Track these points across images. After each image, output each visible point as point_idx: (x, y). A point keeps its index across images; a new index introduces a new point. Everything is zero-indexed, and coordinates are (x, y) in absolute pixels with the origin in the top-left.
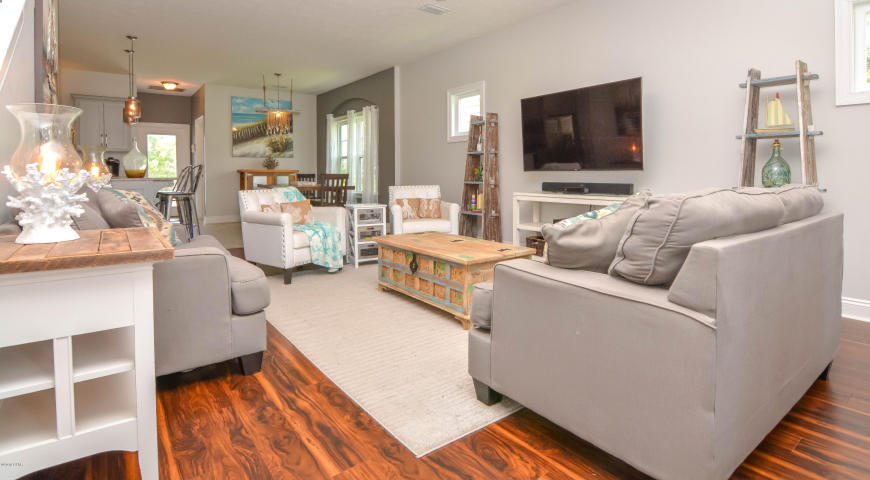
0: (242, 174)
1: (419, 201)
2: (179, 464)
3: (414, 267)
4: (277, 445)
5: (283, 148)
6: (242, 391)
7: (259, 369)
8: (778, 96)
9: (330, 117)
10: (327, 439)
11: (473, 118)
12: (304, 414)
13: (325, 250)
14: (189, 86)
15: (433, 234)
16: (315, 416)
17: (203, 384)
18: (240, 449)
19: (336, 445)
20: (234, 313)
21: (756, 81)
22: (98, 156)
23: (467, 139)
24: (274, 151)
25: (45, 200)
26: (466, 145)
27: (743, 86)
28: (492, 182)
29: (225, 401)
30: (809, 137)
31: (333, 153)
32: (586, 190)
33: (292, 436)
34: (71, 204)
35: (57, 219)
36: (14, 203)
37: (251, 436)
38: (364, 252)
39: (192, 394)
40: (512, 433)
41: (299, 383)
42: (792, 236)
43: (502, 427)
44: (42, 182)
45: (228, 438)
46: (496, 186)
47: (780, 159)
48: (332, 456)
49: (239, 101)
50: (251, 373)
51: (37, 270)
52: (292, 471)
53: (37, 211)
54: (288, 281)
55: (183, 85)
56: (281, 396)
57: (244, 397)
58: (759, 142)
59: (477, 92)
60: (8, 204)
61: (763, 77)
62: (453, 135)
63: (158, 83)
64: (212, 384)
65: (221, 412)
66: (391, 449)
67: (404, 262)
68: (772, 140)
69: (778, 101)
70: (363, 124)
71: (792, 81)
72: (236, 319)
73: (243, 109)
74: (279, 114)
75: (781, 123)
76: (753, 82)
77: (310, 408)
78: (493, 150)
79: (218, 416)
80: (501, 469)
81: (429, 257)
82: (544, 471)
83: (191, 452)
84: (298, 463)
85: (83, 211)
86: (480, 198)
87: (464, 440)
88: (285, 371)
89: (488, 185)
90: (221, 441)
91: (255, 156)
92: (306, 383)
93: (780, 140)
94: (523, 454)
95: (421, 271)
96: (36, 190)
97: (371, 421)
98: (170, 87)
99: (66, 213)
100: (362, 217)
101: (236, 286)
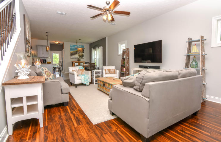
0: (73, 62)
1: (110, 69)
2: (48, 122)
3: (104, 85)
4: (67, 120)
5: (82, 56)
6: (63, 109)
7: (67, 105)
8: (195, 45)
9: (92, 49)
10: (77, 119)
11: (123, 50)
12: (74, 115)
13: (85, 80)
14: (61, 42)
15: (110, 78)
16: (76, 115)
17: (56, 108)
18: (60, 120)
19: (78, 121)
20: (62, 93)
21: (190, 41)
22: (39, 60)
23: (122, 55)
24: (80, 57)
25: (22, 71)
26: (122, 56)
27: (187, 42)
28: (127, 65)
29: (59, 111)
30: (202, 55)
31: (93, 58)
32: (148, 68)
33: (70, 119)
34: (27, 71)
35: (25, 74)
36: (17, 71)
37: (63, 118)
38: (96, 81)
39: (53, 109)
40: (115, 121)
41: (75, 108)
42: (180, 81)
43: (114, 120)
44: (21, 67)
45: (58, 118)
46: (128, 66)
47: (195, 61)
48: (77, 123)
49: (72, 46)
50: (66, 106)
51: (19, 84)
52: (68, 125)
53: (21, 73)
54: (76, 87)
55: (59, 42)
56: (70, 111)
57: (63, 111)
58: (191, 56)
59: (125, 43)
60: (16, 72)
61: (193, 40)
62: (119, 53)
63: (54, 42)
64: (58, 108)
65: (58, 113)
66: (89, 122)
67: (102, 84)
68: (193, 56)
69: (195, 46)
70: (99, 51)
71: (199, 41)
72: (62, 95)
73: (73, 48)
74: (80, 49)
75: (196, 52)
76: (189, 41)
77: (75, 114)
78: (128, 57)
79: (57, 114)
80: (110, 128)
81: (107, 83)
82: (119, 129)
83: (50, 120)
84: (70, 124)
85: (29, 73)
86: (124, 69)
87: (104, 122)
88: (73, 106)
89: (126, 66)
90: (57, 119)
91: (75, 58)
92: (76, 108)
93: (196, 56)
94: (116, 126)
95: (105, 86)
96: (20, 69)
97: (87, 117)
98: (57, 43)
99: (26, 73)
100: (96, 73)
101: (62, 88)
